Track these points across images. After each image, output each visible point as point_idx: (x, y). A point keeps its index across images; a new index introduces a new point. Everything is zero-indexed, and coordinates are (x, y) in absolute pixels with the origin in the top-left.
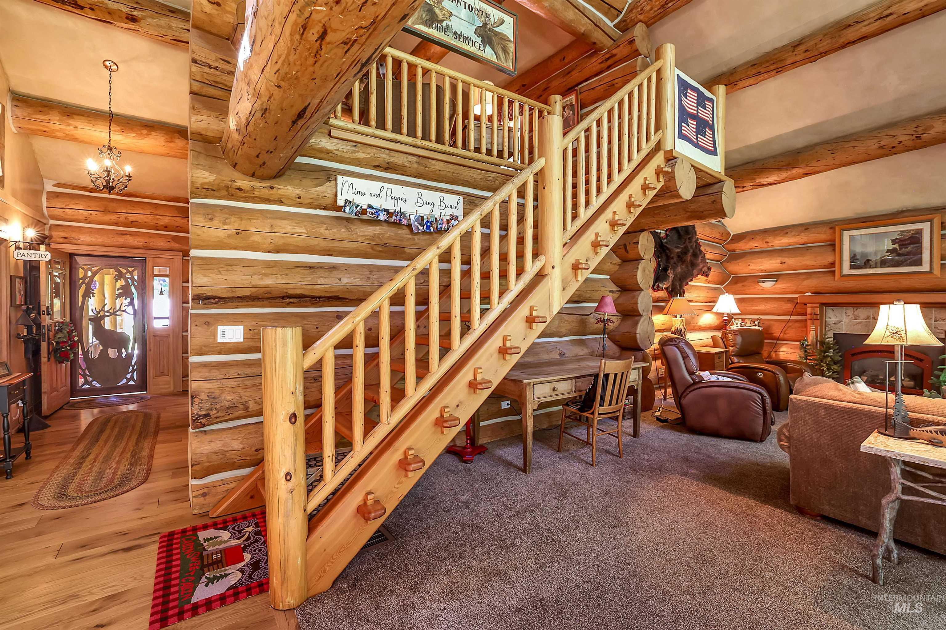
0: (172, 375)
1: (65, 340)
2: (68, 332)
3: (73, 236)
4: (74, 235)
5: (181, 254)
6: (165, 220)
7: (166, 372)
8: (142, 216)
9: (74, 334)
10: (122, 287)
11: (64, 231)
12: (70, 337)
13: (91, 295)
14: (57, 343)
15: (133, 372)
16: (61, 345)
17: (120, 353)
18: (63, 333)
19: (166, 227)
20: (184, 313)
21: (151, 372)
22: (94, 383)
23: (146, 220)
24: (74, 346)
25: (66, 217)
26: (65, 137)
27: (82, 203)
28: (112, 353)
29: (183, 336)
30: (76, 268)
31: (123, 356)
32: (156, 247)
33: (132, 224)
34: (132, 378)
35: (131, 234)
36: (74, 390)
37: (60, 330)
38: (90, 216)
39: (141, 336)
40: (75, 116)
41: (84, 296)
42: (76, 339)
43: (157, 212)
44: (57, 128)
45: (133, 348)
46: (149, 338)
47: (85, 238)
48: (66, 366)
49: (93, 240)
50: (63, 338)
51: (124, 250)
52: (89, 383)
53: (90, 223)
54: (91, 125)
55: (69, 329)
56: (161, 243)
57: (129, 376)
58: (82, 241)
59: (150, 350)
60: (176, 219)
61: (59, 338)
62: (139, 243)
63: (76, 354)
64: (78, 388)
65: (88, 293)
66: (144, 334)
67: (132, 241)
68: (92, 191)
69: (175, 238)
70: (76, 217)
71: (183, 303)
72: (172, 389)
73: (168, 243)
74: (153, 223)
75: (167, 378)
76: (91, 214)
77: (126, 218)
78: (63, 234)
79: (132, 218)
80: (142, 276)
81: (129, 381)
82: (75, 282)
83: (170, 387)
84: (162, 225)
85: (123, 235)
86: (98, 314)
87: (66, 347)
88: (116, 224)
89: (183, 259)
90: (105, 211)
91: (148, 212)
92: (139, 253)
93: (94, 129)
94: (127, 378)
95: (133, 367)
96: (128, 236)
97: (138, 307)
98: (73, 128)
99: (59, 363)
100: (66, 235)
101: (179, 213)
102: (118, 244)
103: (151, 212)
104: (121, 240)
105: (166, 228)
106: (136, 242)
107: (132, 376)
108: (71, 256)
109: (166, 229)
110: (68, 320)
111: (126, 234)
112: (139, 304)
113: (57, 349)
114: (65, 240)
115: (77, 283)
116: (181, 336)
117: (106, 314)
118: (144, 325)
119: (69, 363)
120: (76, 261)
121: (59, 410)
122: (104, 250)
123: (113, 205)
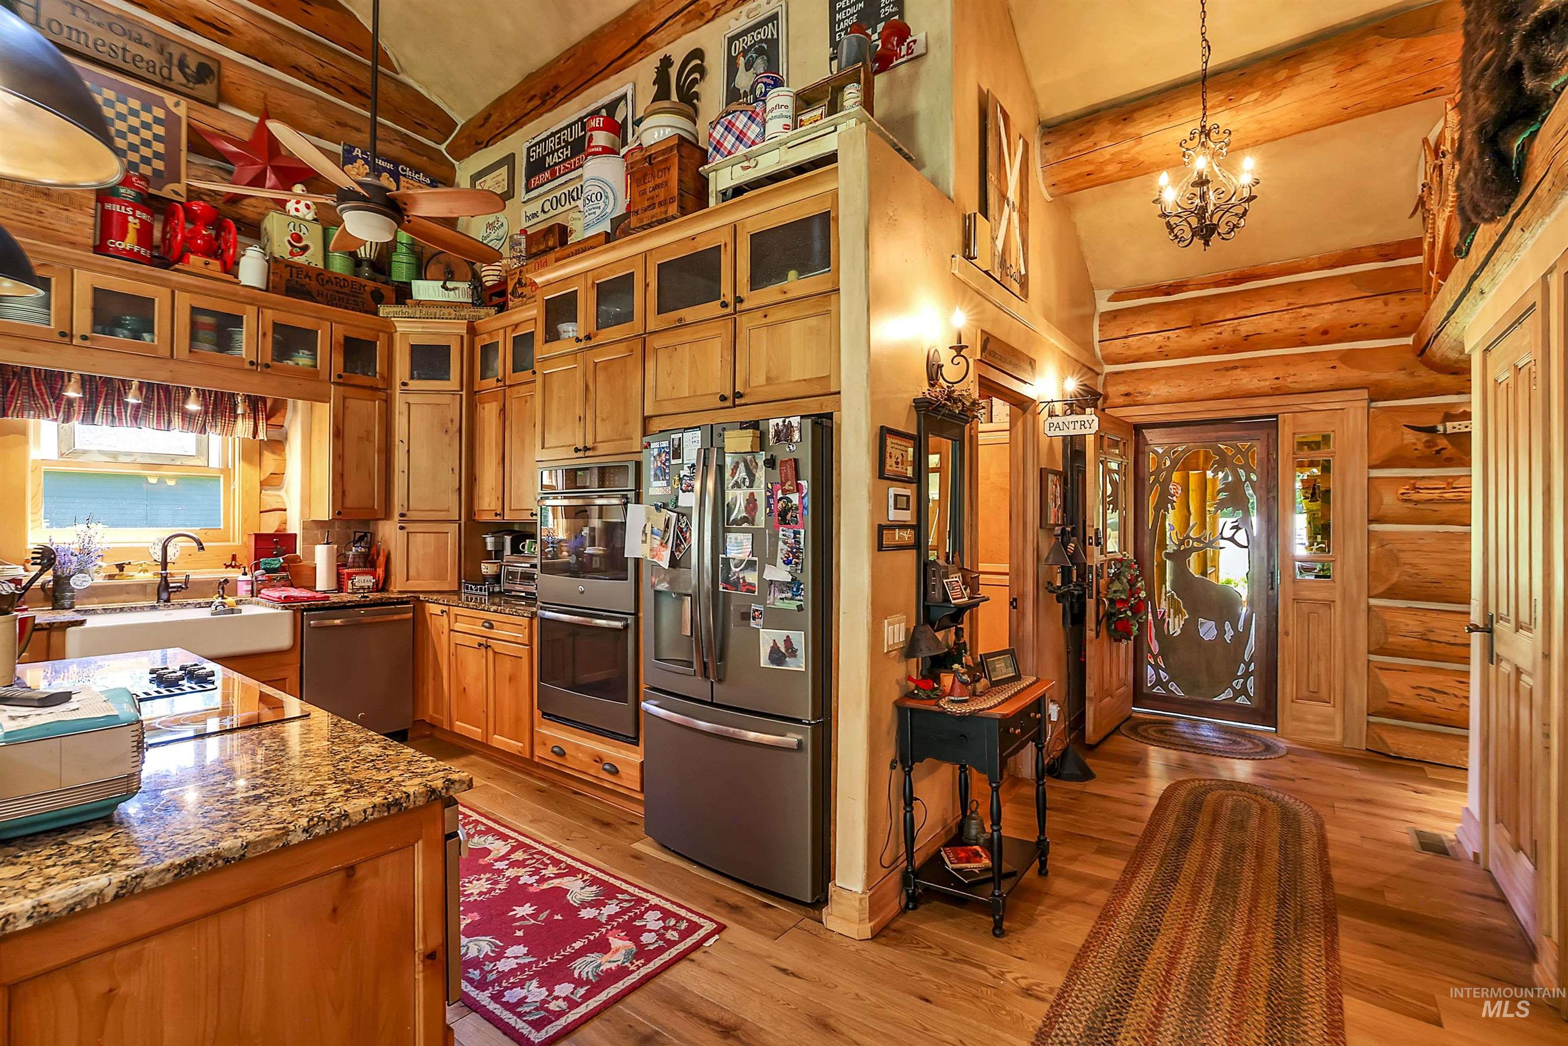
0: (1339, 698)
1: (1123, 597)
2: (1129, 581)
3: (1140, 389)
4: (1141, 387)
5: (1365, 394)
6: (1324, 316)
7: (1324, 693)
8: (1268, 319)
9: (1139, 584)
10: (1227, 488)
11: (1125, 382)
12: (1133, 592)
13: (1169, 505)
14: (1112, 601)
15: (1245, 676)
16: (1118, 606)
17: (1221, 631)
18: (1122, 583)
19: (1325, 332)
20: (1373, 547)
21: (1287, 687)
22: (1173, 687)
23: (1278, 326)
24: (1138, 609)
25: (1129, 353)
26: (1121, 170)
27: (1153, 319)
28: (1207, 630)
29: (1369, 608)
30: (1144, 452)
31: (1228, 638)
32: (1304, 387)
33: (1248, 342)
34: (1244, 691)
35: (1245, 365)
36: (1139, 695)
37: (1117, 576)
38: (1168, 343)
39: (1264, 597)
40: (1136, 115)
41: (1157, 509)
42: (1143, 594)
43: (1305, 300)
44: (1107, 157)
46: (1285, 607)
47: (1160, 390)
48: (1125, 647)
49: (1173, 390)
50: (1121, 592)
52: (1165, 686)
53: (1167, 357)
54: (1166, 117)
55: (1132, 575)
56: (1314, 375)
57: (1238, 684)
58: (1154, 396)
59: (1287, 634)
60: (1352, 306)
61: (1115, 592)
62: (1262, 384)
63: (1142, 626)
64: (1145, 691)
65: (1163, 503)
66: (1270, 592)
67: (1248, 381)
68: (1170, 290)
69: (1347, 357)
70: (1142, 351)
71: (1370, 521)
72: (1338, 738)
73: (1332, 372)
74: (1294, 329)
75: (1327, 709)
76: (1169, 338)
77: (1234, 331)
78: (1123, 389)
79: (1246, 327)
80: (1269, 460)
81: (1237, 694)
82: (1143, 480)
83: (1332, 733)
84: (1316, 330)
85: (1227, 369)
86: (1179, 546)
87: (1125, 611)
88: (1214, 349)
89: (1369, 408)
90: (1195, 325)
91: (1282, 304)
92: (1262, 407)
93: (1171, 124)
94: (1233, 689)
95: (1248, 665)
96: (1238, 371)
97: (1259, 533)
98: (1132, 143)
99: (1115, 641)
100: (1130, 390)
101: (1359, 289)
103: (1290, 304)
104: (1225, 383)
105: (1325, 335)
106: (1255, 381)
107: (1244, 684)
108: (1138, 428)
109: (1326, 337)
110: (1130, 555)
111: (1236, 368)
112: (1259, 524)
113: (1113, 615)
114: (1127, 400)
115: (1147, 483)
116: (1363, 606)
117: (1195, 544)
118: (1272, 573)
119: (1131, 643)
120: (1145, 438)
121: (1112, 733)
122: (1193, 409)
123: (1209, 308)
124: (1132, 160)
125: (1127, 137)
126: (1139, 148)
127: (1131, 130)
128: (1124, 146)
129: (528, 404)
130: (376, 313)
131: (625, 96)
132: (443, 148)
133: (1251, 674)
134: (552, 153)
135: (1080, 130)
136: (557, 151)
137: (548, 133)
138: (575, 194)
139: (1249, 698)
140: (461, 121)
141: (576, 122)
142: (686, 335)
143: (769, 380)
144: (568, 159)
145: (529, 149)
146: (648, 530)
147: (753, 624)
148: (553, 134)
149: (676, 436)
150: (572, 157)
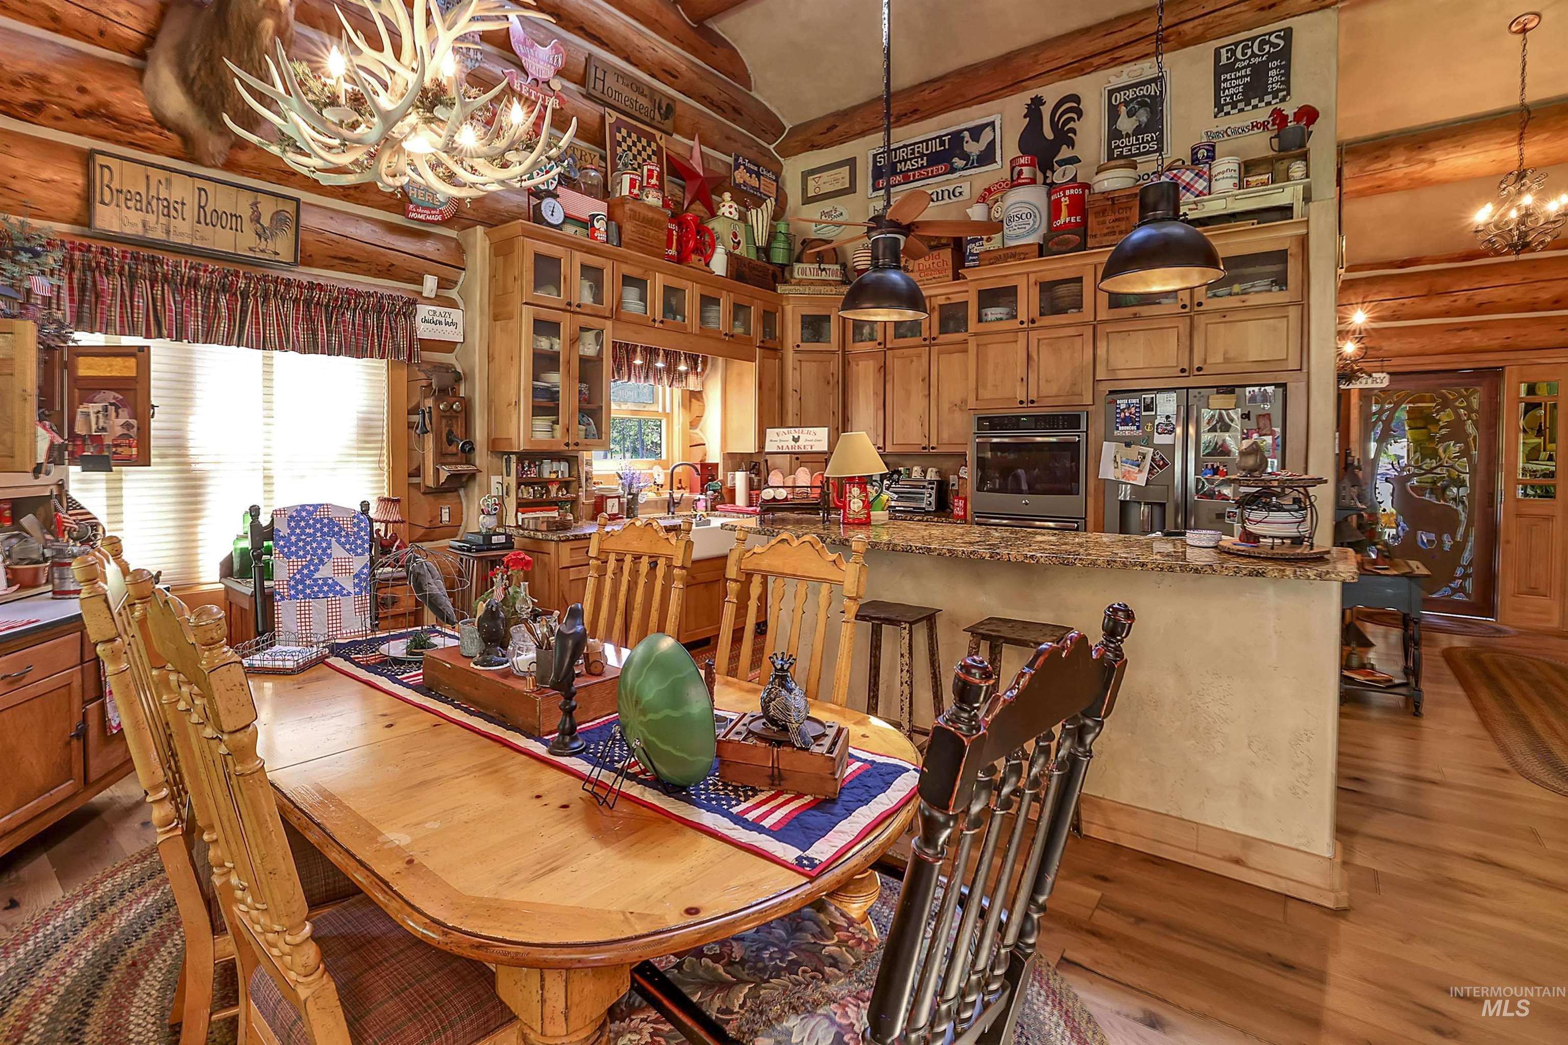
0: (1557, 595)
7: (1544, 589)
8: (1502, 291)
10: (1453, 426)
13: (1393, 440)
15: (1464, 577)
17: (1441, 541)
19: (1556, 302)
23: (1511, 296)
27: (1389, 289)
28: (1426, 539)
30: (1367, 396)
31: (1447, 547)
33: (1482, 307)
34: (1462, 589)
35: (1476, 327)
38: (1401, 307)
39: (1484, 515)
40: (1431, 145)
41: (1380, 442)
43: (1539, 276)
44: (1400, 175)
45: (1466, 535)
46: (1506, 519)
51: (1462, 357)
53: (1399, 319)
56: (1540, 335)
57: (1455, 583)
62: (1493, 342)
65: (1387, 437)
67: (1477, 340)
68: (1404, 264)
72: (1556, 623)
74: (1527, 299)
75: (1546, 601)
76: (1402, 303)
77: (1469, 299)
79: (1481, 297)
80: (1491, 403)
81: (1455, 591)
83: (1550, 620)
84: (1547, 299)
85: (1458, 330)
86: (1402, 472)
88: (1447, 314)
90: (1430, 294)
91: (1519, 279)
92: (1491, 359)
94: (1451, 587)
95: (1466, 568)
96: (1469, 332)
97: (1480, 460)
102: (1451, 347)
104: (1456, 341)
106: (1487, 339)
107: (1462, 584)
109: (1556, 305)
111: (1467, 329)
112: (1480, 454)
117: (1417, 471)
118: (1493, 496)
122: (1422, 362)
123: (1446, 280)
124: (1422, 178)
125: (1422, 161)
126: (1431, 170)
127: (1426, 156)
128: (1418, 167)
129: (914, 364)
130: (775, 290)
131: (992, 124)
132: (771, 147)
133: (1470, 575)
134: (905, 161)
135: (1376, 154)
136: (911, 159)
137: (901, 144)
138: (934, 197)
139: (1468, 595)
140: (788, 126)
141: (935, 139)
142: (1139, 325)
143: (1227, 360)
144: (922, 167)
145: (875, 156)
146: (1118, 460)
147: (1227, 520)
148: (905, 146)
149: (1148, 396)
150: (927, 167)
